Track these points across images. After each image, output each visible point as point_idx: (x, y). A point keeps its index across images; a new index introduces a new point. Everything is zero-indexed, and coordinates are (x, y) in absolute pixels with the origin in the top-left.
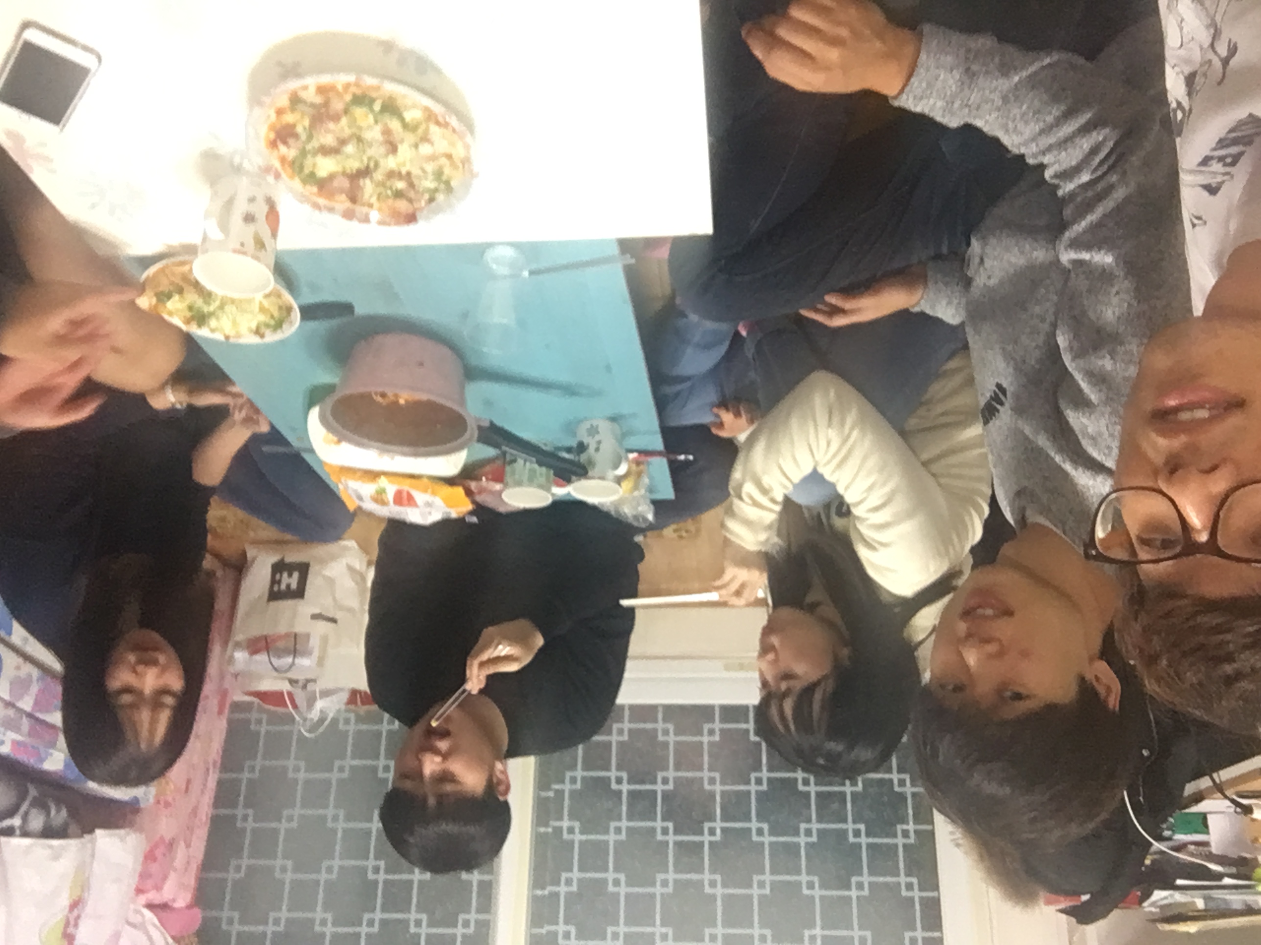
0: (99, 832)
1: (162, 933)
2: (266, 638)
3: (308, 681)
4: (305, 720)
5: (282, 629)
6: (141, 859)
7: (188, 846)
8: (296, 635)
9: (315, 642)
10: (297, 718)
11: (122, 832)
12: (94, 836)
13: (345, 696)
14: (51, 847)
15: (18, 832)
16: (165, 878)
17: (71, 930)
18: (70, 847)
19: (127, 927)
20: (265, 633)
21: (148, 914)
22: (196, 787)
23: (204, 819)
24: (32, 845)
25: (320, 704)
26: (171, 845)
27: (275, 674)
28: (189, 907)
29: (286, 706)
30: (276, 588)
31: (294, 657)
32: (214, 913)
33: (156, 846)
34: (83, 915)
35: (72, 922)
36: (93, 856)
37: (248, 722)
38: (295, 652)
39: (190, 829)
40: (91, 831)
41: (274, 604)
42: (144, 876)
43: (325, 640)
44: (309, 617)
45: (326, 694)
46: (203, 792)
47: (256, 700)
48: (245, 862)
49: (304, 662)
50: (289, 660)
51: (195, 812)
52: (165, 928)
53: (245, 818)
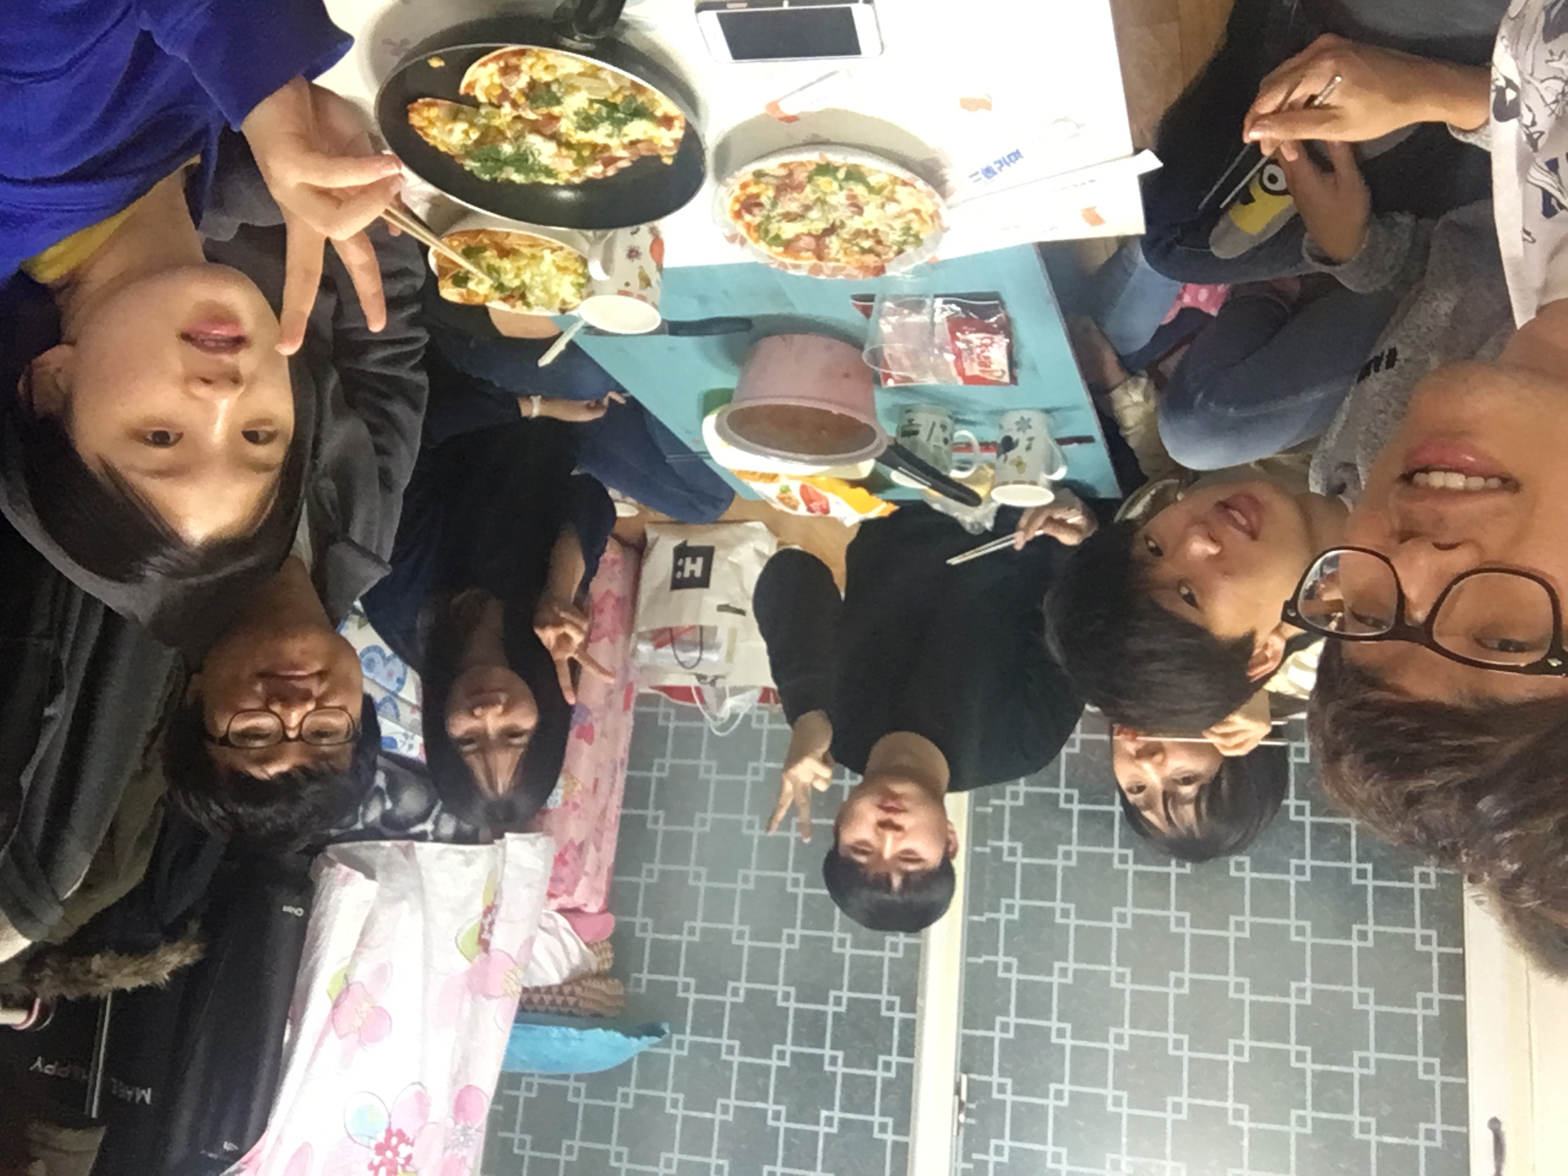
0: (508, 835)
1: (575, 940)
2: (670, 630)
3: (716, 677)
4: (715, 718)
5: (687, 621)
6: (551, 863)
7: (598, 849)
8: (701, 628)
9: (722, 636)
10: (707, 716)
11: (531, 836)
12: (504, 840)
13: (757, 694)
14: (462, 852)
15: (431, 837)
16: (576, 883)
17: (485, 936)
18: (481, 852)
19: (540, 932)
20: (670, 625)
21: (561, 920)
22: (604, 787)
23: (613, 819)
24: (444, 851)
25: (730, 703)
26: (581, 848)
27: (680, 668)
28: (602, 912)
29: (694, 702)
30: (679, 575)
31: (702, 649)
32: (627, 919)
33: (566, 849)
34: (497, 922)
35: (487, 927)
36: (504, 862)
37: (655, 716)
38: (702, 646)
39: (599, 832)
40: (501, 836)
41: (677, 593)
42: (555, 880)
43: (733, 633)
44: (715, 608)
45: (736, 691)
46: (611, 792)
47: (663, 695)
48: (657, 866)
49: (710, 656)
50: (696, 654)
51: (604, 813)
52: (578, 934)
53: (656, 820)
